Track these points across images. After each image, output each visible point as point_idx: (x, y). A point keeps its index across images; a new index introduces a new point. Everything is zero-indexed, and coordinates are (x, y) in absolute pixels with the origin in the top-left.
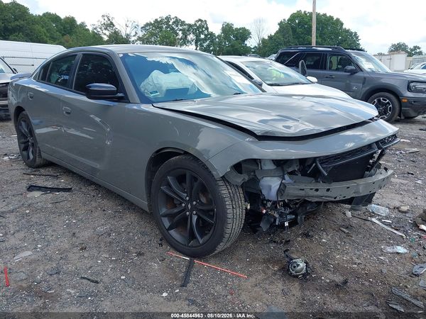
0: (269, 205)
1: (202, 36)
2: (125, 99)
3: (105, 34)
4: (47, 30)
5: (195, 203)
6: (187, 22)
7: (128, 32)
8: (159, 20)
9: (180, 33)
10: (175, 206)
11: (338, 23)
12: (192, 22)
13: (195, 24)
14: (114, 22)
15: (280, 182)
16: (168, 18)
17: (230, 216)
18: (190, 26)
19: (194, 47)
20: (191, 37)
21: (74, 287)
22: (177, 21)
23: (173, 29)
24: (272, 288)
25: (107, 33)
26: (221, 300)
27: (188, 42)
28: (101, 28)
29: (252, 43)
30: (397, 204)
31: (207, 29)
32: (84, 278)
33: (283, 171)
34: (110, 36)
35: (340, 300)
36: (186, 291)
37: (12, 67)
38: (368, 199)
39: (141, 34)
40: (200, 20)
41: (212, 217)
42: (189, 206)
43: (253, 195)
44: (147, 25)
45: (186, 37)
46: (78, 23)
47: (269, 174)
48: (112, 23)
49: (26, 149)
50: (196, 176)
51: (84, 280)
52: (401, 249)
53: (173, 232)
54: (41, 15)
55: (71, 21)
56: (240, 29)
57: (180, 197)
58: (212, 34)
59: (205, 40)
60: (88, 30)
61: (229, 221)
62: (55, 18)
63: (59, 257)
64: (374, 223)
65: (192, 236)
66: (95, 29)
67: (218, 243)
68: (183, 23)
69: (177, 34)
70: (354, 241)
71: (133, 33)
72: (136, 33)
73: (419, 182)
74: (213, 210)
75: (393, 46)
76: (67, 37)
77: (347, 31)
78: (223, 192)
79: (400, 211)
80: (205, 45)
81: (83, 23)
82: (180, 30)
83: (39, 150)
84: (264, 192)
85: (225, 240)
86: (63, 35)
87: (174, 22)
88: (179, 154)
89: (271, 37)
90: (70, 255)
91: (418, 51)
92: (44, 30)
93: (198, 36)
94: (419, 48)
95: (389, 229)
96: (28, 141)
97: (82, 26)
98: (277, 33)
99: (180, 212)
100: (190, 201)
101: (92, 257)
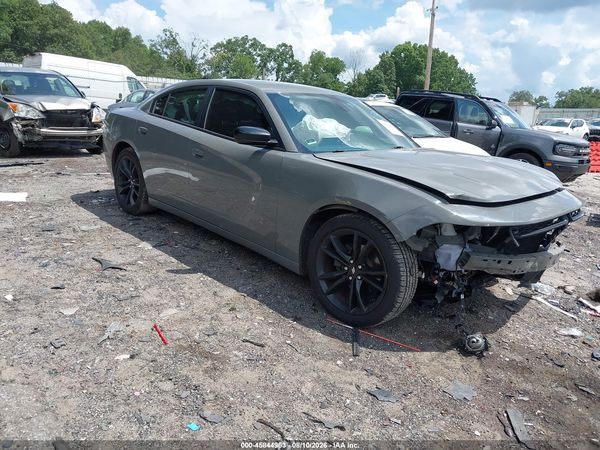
0: (441, 274)
1: (286, 65)
2: (281, 146)
3: (166, 53)
4: (94, 43)
5: (360, 267)
6: (268, 46)
7: (194, 53)
8: (233, 40)
9: (259, 59)
10: (334, 269)
11: (453, 61)
12: (274, 47)
13: (278, 50)
14: (177, 39)
15: (460, 251)
16: (245, 39)
17: (403, 284)
18: (271, 51)
19: (274, 77)
20: (271, 64)
21: (239, 349)
22: (256, 44)
23: (250, 53)
24: (450, 363)
25: (168, 52)
26: (400, 372)
27: (268, 70)
28: (161, 46)
29: (346, 77)
30: (562, 284)
31: (292, 56)
32: (247, 341)
33: (464, 239)
34: (171, 57)
35: (527, 380)
36: (360, 360)
37: (80, 89)
38: (536, 276)
39: (210, 56)
40: (284, 45)
41: (381, 284)
42: (353, 270)
43: (428, 264)
44: (219, 45)
45: (265, 65)
46: (133, 36)
47: (449, 240)
48: (174, 40)
49: (126, 192)
50: (366, 237)
51: (247, 343)
52: (575, 332)
53: (331, 297)
54: (86, 22)
55: (124, 34)
56: (332, 59)
57: (343, 260)
58: (297, 64)
59: (288, 70)
60: (145, 46)
61: (402, 289)
62: (104, 28)
63: (210, 317)
64: (539, 303)
65: (355, 303)
66: (154, 45)
67: (387, 313)
68: (263, 47)
69: (255, 61)
70: (522, 320)
71: (201, 55)
72: (205, 55)
73: (578, 260)
74: (383, 277)
75: (515, 94)
76: (119, 53)
77: (463, 72)
78: (398, 257)
79: (565, 292)
80: (288, 76)
81: (138, 37)
82: (259, 55)
83: (146, 195)
84: (440, 261)
85: (395, 310)
86: (113, 50)
87: (252, 45)
88: (349, 212)
89: (368, 73)
90: (221, 315)
91: (545, 102)
92: (90, 42)
93: (280, 65)
94: (546, 99)
95: (558, 309)
96: (129, 183)
97: (138, 39)
98: (377, 68)
99: (340, 277)
100: (355, 265)
101: (247, 319)
